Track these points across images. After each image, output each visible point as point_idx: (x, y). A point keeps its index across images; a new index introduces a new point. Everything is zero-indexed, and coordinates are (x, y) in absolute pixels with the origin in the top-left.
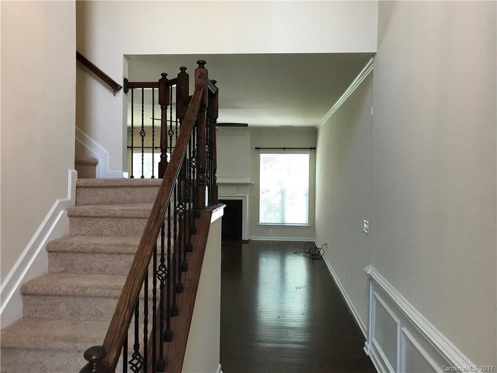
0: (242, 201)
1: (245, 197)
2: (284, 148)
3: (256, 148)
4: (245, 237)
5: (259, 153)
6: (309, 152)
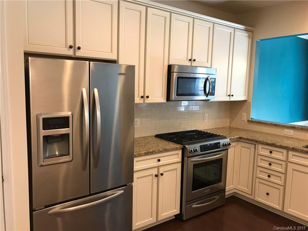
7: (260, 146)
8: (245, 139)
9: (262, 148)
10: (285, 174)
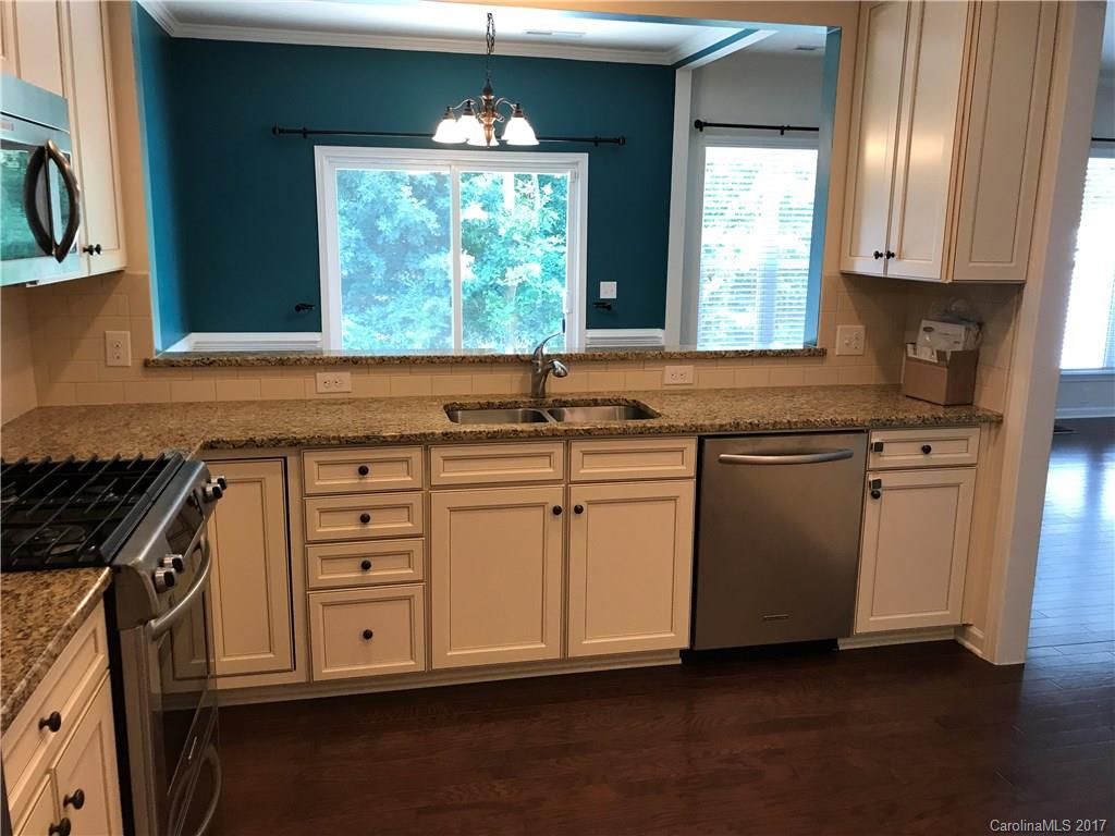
7: (311, 459)
8: (235, 445)
9: (321, 464)
10: (426, 536)
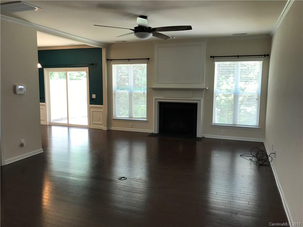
0: (197, 104)
1: (200, 100)
2: (238, 56)
3: (211, 57)
4: (199, 134)
5: (214, 61)
6: (263, 59)
